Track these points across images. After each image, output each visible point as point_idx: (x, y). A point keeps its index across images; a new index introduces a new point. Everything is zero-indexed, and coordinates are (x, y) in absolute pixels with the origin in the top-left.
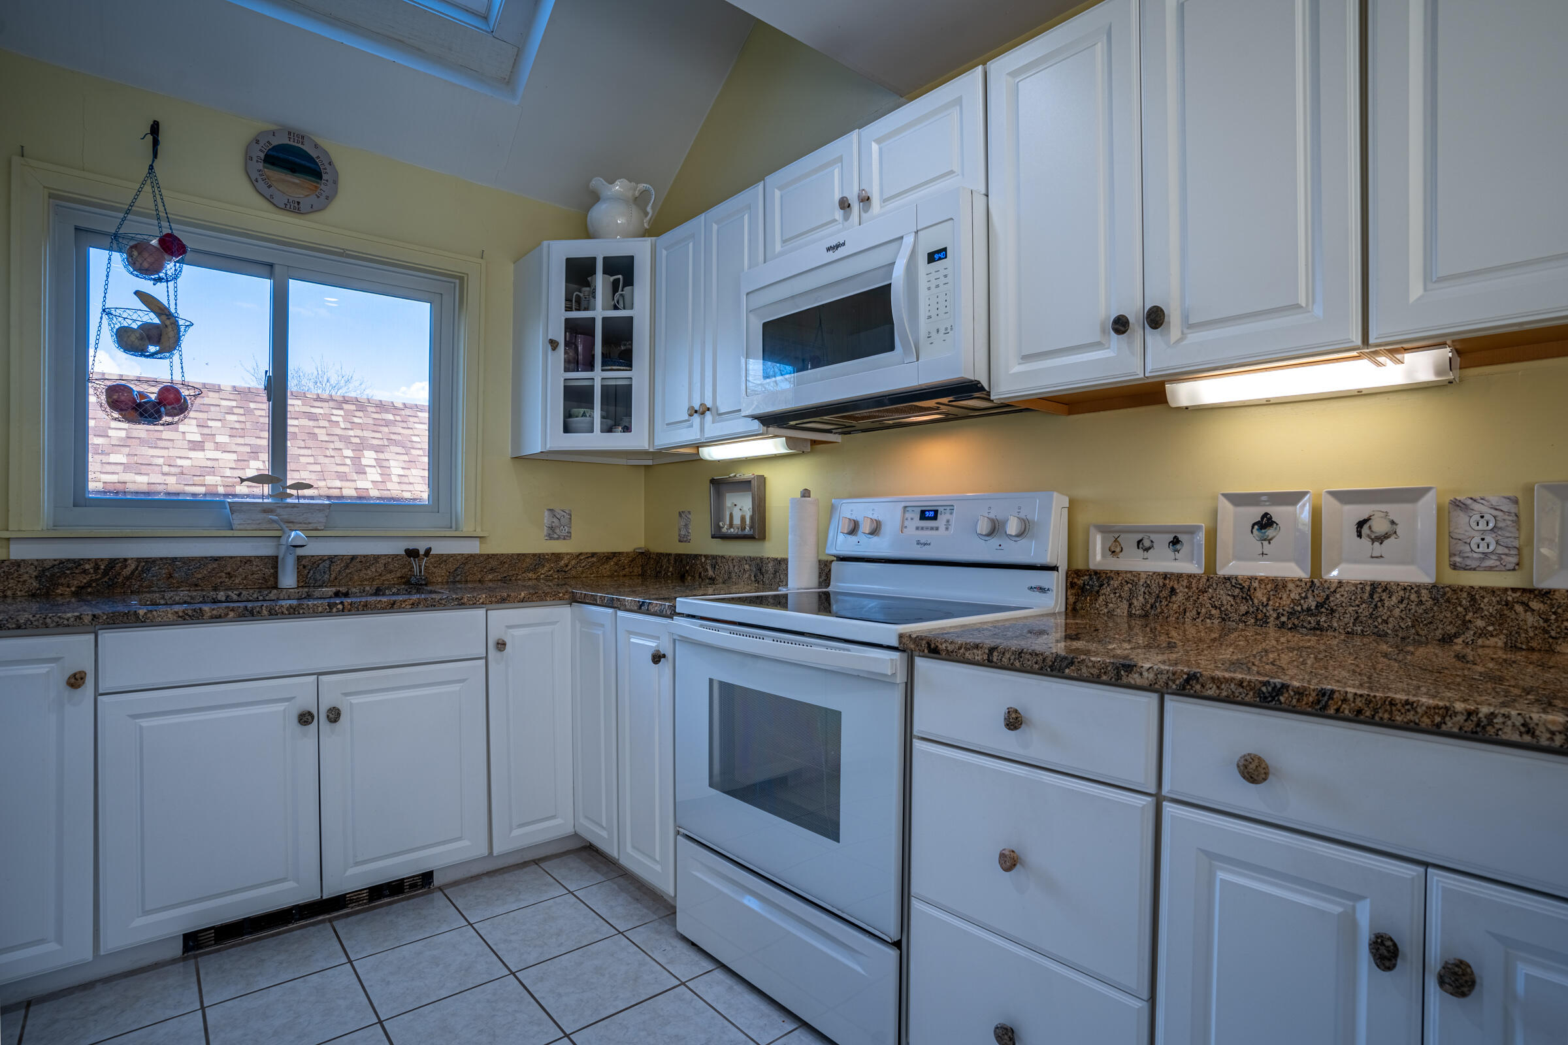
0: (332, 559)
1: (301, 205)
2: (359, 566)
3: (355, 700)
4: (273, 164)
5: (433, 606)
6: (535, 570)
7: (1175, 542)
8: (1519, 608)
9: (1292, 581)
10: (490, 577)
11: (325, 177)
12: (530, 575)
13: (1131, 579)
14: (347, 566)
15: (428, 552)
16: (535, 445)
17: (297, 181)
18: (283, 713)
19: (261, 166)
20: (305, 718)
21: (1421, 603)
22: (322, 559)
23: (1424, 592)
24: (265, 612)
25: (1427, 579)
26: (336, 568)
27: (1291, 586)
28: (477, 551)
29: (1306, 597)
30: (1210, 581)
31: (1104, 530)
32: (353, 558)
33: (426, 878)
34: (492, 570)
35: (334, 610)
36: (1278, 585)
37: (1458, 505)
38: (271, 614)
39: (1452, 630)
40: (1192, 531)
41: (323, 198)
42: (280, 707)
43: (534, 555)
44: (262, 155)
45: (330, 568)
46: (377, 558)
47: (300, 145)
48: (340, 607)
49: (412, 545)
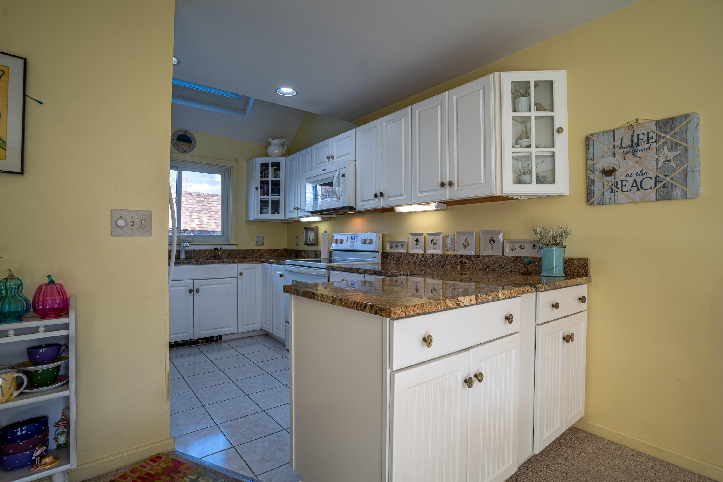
0: (194, 251)
1: (186, 151)
2: (202, 253)
3: (203, 287)
4: (179, 140)
5: (223, 263)
6: (252, 255)
7: (402, 245)
8: (453, 259)
9: (420, 254)
10: (239, 256)
11: (192, 142)
12: (251, 256)
13: (393, 254)
14: (198, 253)
15: (221, 248)
16: (252, 218)
17: (185, 144)
18: (185, 289)
19: (175, 141)
20: (191, 291)
21: (439, 258)
22: (191, 251)
23: (440, 256)
24: (181, 263)
25: (441, 253)
26: (195, 253)
27: (420, 255)
28: (235, 249)
29: (422, 258)
30: (408, 254)
31: (389, 242)
32: (200, 250)
33: (220, 337)
34: (239, 255)
35: (198, 263)
36: (418, 255)
37: (446, 236)
38: (183, 264)
39: (444, 264)
40: (404, 242)
41: (192, 148)
42: (185, 288)
43: (252, 250)
44: (176, 138)
45: (193, 253)
46: (206, 251)
47: (186, 134)
48: (199, 262)
49: (216, 247)
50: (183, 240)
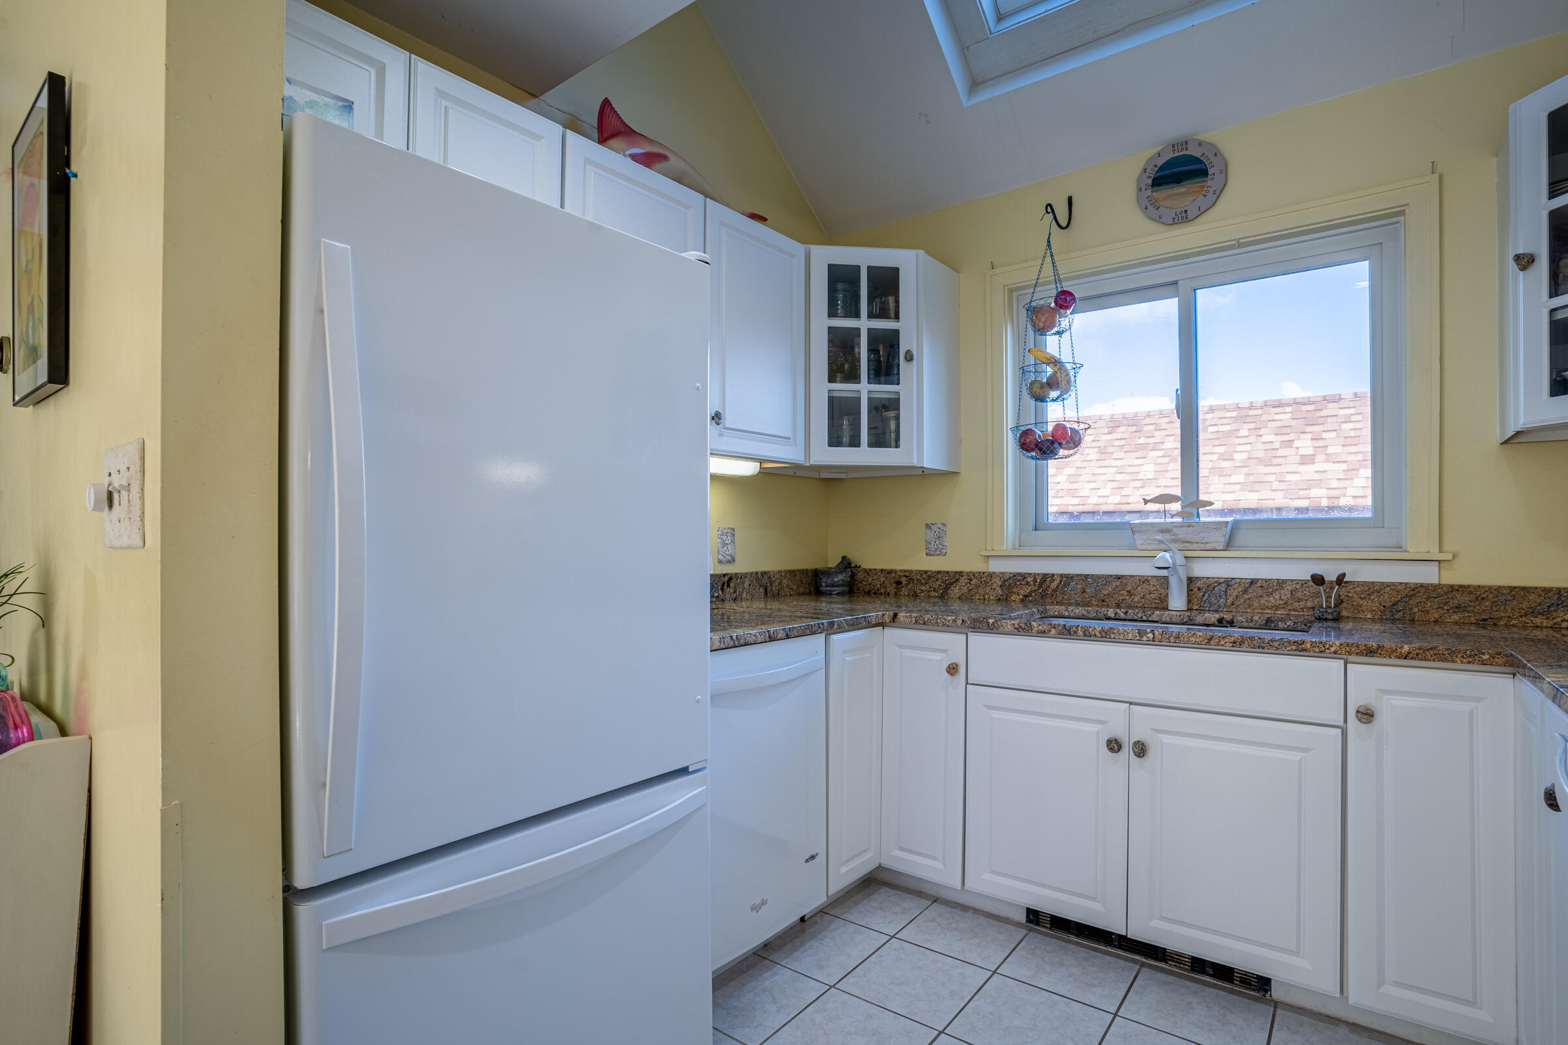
0: (1228, 582)
1: (1188, 213)
2: (1260, 592)
4: (1160, 185)
6: (1546, 614)
10: (1456, 617)
11: (1210, 171)
12: (1538, 621)
14: (1245, 591)
15: (1340, 580)
17: (1183, 190)
18: (1094, 735)
19: (1149, 192)
20: (1114, 745)
22: (1218, 582)
24: (1080, 633)
26: (1233, 593)
28: (1435, 581)
32: (1253, 582)
33: (1263, 984)
34: (1458, 608)
35: (1145, 638)
38: (1085, 635)
41: (1210, 195)
42: (1095, 728)
43: (1547, 590)
44: (1150, 181)
45: (1226, 591)
46: (1281, 583)
47: (1184, 152)
48: (1150, 635)
49: (1318, 569)
50: (1190, 542)
